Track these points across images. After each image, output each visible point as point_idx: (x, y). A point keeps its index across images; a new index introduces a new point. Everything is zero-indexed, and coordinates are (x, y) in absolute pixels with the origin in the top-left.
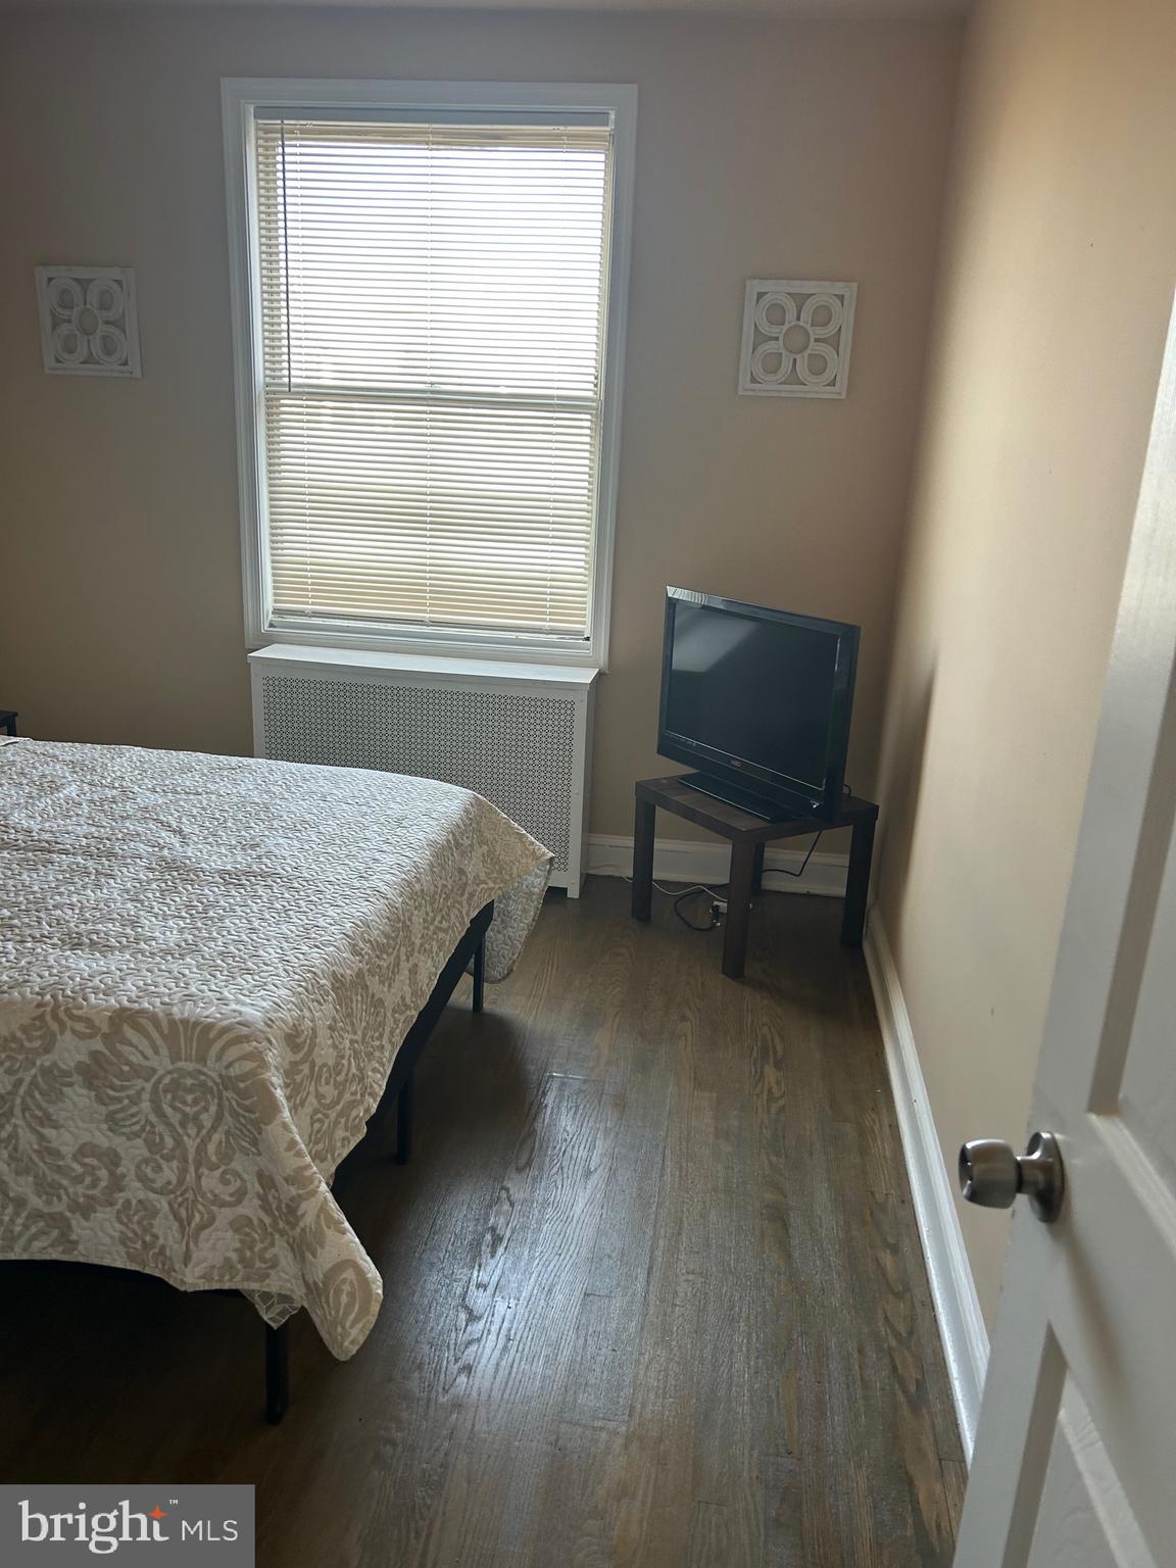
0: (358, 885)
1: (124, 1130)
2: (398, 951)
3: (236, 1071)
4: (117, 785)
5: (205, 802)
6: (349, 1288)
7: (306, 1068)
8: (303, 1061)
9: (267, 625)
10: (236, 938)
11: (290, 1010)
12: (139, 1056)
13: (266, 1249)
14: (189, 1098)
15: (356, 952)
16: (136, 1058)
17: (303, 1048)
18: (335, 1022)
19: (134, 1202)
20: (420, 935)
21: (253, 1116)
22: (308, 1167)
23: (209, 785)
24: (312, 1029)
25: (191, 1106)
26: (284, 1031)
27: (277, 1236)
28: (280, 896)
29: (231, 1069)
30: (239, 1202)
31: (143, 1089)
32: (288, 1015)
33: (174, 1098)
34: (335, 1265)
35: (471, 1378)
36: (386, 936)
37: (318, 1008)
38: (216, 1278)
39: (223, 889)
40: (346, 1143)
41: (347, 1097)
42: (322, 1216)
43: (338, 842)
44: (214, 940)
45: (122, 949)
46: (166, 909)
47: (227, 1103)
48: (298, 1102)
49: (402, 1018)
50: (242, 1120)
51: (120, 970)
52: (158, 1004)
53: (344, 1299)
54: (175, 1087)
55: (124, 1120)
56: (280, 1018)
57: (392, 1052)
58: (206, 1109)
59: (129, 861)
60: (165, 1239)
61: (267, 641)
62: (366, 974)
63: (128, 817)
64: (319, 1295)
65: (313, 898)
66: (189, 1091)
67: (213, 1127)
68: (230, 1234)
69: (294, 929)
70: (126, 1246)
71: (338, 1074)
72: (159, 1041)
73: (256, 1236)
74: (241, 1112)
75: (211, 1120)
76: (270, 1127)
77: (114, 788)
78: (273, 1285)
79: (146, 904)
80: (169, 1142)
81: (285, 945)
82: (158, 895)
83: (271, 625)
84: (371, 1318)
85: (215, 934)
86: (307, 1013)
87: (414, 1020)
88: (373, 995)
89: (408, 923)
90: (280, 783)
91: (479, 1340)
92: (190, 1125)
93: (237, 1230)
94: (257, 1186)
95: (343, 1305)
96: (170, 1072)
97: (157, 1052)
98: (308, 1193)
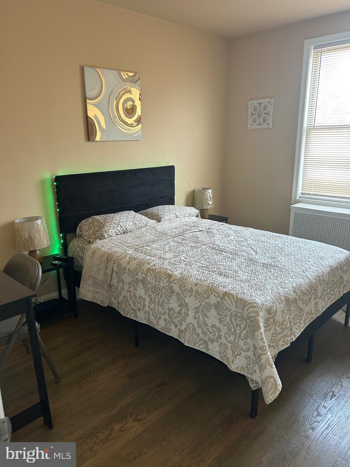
0: (301, 273)
1: (223, 323)
2: (311, 296)
3: (251, 315)
4: (244, 237)
5: (265, 245)
6: (271, 384)
7: (272, 320)
8: (272, 318)
9: (298, 197)
10: (261, 281)
11: (269, 303)
12: (228, 305)
13: (253, 367)
14: (239, 319)
15: (295, 292)
16: (227, 305)
17: (272, 314)
18: (284, 310)
19: (223, 343)
20: (320, 293)
21: (253, 328)
22: (266, 346)
23: (268, 240)
24: (276, 310)
25: (239, 322)
26: (266, 308)
27: (256, 364)
28: (277, 272)
29: (250, 314)
30: (248, 351)
31: (228, 314)
32: (269, 304)
33: (235, 318)
34: (268, 376)
35: (313, 432)
36: (307, 290)
37: (279, 304)
38: (240, 370)
39: (262, 268)
40: (283, 346)
41: (285, 333)
42: (267, 361)
43: (300, 261)
44: (255, 280)
45: (231, 278)
46: (246, 270)
47: (248, 323)
48: (268, 329)
49: (310, 317)
50: (251, 329)
51: (229, 283)
52: (235, 293)
53: (269, 386)
54: (235, 315)
55: (223, 321)
56: (266, 304)
57: (305, 325)
58: (243, 324)
59: (240, 257)
60: (229, 355)
61: (298, 202)
62: (298, 300)
63: (244, 246)
64: (263, 383)
65: (286, 275)
66: (239, 318)
67: (244, 329)
68: (244, 359)
69: (278, 282)
70: (220, 354)
71: (283, 325)
72: (233, 302)
73: (251, 362)
74: (251, 326)
75: (244, 327)
76: (257, 332)
77: (243, 238)
78: (254, 377)
79: (241, 268)
80: (233, 330)
81: (274, 286)
82: (245, 266)
83: (300, 198)
84: (276, 395)
85: (255, 279)
86: (275, 305)
87: (315, 319)
88: (299, 307)
89: (316, 288)
90: (288, 242)
91: (319, 422)
92: (238, 327)
93: (246, 359)
94: (253, 348)
95: (269, 388)
96: (235, 311)
97: (232, 305)
98: (264, 354)
